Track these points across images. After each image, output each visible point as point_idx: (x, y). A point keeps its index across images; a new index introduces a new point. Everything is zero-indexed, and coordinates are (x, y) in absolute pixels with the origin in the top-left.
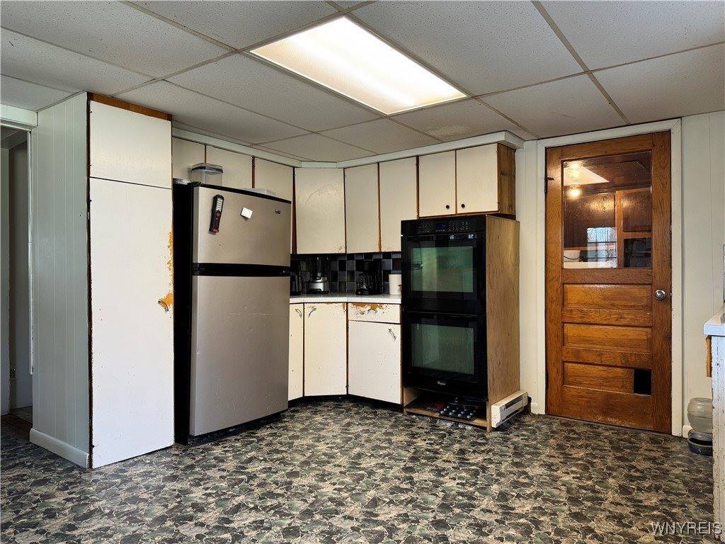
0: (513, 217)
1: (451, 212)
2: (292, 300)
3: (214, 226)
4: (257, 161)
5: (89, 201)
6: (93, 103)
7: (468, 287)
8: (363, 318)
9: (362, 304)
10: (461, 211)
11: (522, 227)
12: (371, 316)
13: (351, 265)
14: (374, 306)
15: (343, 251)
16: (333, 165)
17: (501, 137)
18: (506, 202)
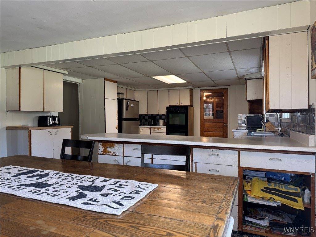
0: (192, 106)
1: (178, 104)
2: (139, 127)
3: (127, 109)
4: (127, 90)
5: (105, 104)
6: (105, 81)
7: (184, 123)
8: (155, 131)
9: (155, 128)
10: (180, 104)
11: (194, 108)
12: (158, 131)
13: (147, 117)
14: (158, 128)
15: (147, 114)
16: (145, 90)
17: (191, 87)
18: (191, 102)
